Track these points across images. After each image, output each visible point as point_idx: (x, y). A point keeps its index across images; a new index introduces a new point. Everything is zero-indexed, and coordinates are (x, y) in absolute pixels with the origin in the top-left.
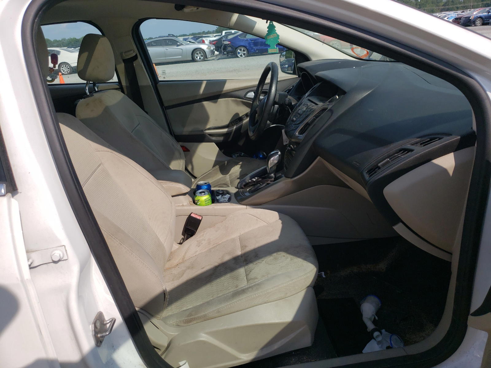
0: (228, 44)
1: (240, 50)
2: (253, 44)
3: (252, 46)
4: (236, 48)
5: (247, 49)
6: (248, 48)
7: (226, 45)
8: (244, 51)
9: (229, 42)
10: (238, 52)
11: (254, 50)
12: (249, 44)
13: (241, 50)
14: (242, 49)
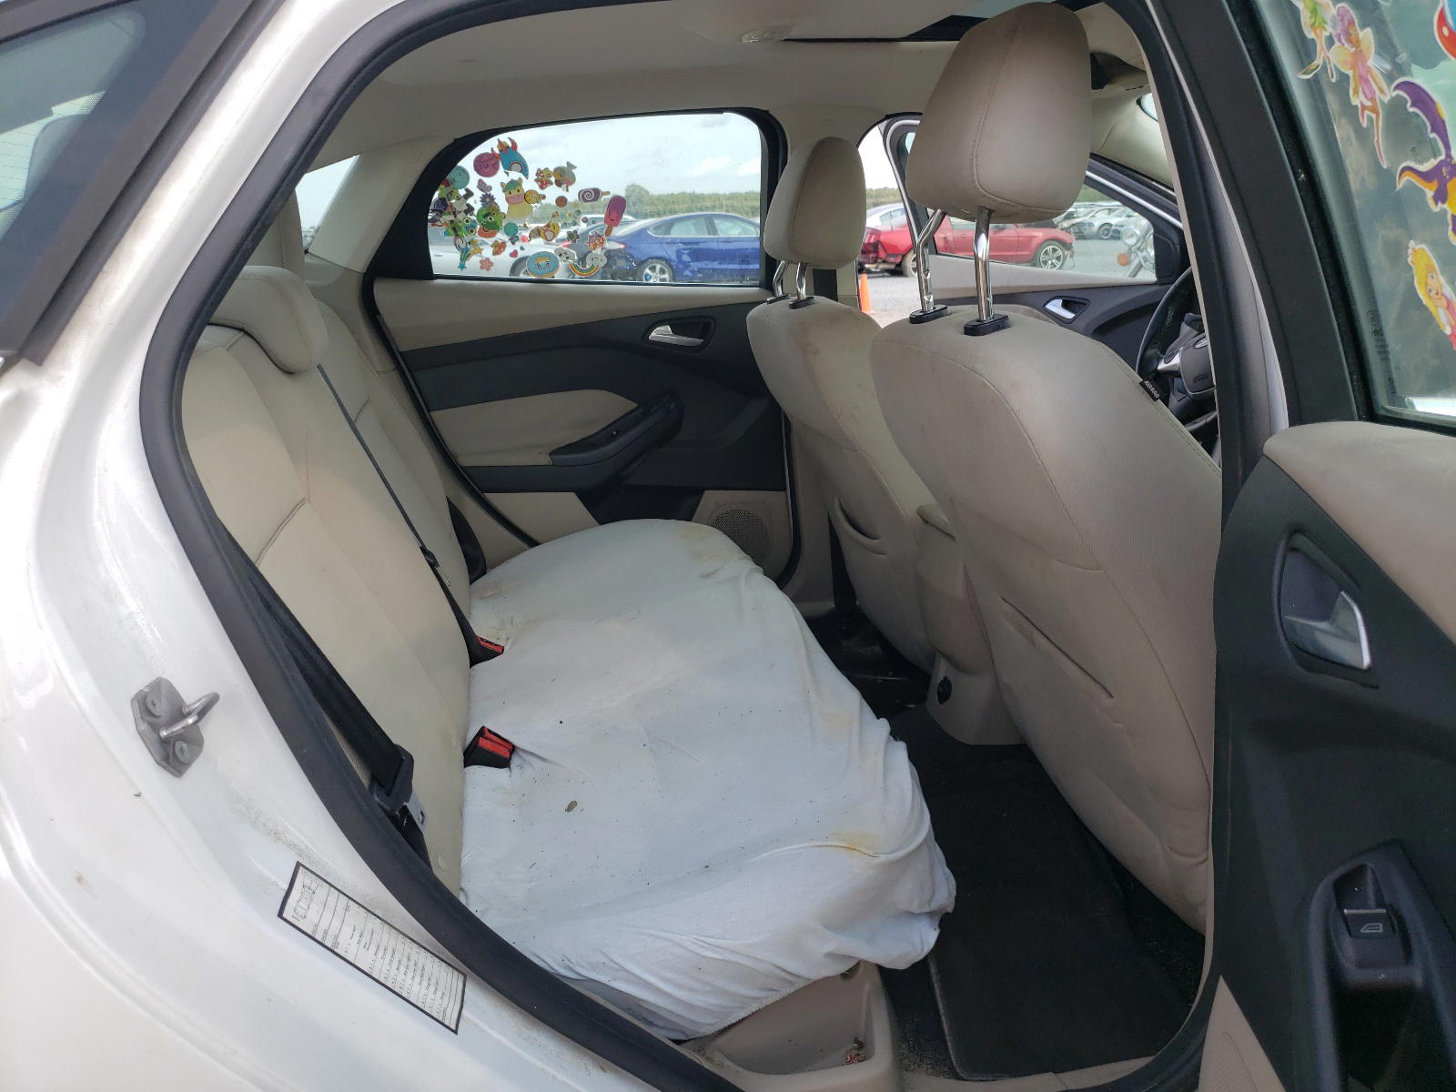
0: (619, 250)
1: (650, 269)
2: (688, 254)
3: (686, 258)
4: (642, 263)
5: (671, 267)
6: (673, 264)
7: (612, 254)
8: (662, 271)
9: (620, 243)
10: (647, 275)
11: (691, 271)
12: (679, 253)
13: (653, 269)
14: (658, 267)
